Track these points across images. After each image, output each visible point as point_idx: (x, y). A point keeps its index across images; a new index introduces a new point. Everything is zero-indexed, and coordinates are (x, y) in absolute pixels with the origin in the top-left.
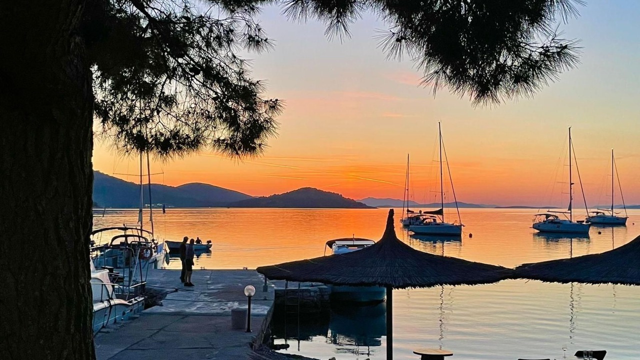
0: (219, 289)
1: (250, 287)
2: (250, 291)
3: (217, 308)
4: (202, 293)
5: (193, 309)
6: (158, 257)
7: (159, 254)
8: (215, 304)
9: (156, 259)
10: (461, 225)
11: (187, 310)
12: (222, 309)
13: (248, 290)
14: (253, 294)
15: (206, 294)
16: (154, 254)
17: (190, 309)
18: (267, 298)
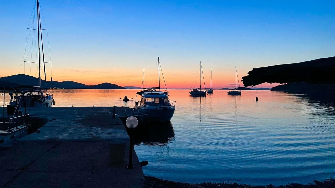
0: (83, 117)
1: (132, 118)
2: (133, 123)
3: (85, 133)
4: (72, 121)
5: (65, 136)
6: (48, 102)
7: (49, 100)
8: (83, 130)
9: (47, 103)
10: (167, 92)
11: (60, 137)
12: (89, 134)
13: (130, 121)
14: (135, 126)
15: (75, 121)
16: (46, 100)
17: (62, 135)
18: (119, 123)
